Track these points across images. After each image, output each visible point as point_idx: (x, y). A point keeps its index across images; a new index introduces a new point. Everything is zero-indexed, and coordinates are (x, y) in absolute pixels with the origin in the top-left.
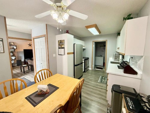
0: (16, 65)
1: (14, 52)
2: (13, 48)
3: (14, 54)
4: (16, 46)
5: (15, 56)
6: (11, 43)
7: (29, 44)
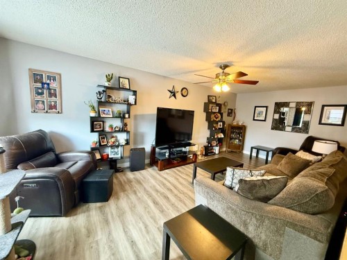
0: (127, 164)
1: (127, 116)
2: (126, 102)
3: (125, 125)
4: (135, 93)
5: (128, 132)
6: (121, 80)
7: (171, 89)
